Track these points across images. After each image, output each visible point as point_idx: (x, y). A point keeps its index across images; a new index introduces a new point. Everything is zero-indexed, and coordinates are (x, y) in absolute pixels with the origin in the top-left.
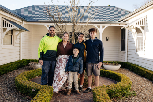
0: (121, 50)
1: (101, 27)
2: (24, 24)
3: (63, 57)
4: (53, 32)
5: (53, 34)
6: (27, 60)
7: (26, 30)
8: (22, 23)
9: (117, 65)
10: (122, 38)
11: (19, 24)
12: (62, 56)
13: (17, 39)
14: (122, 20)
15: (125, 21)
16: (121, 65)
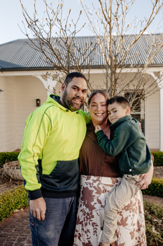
5: (78, 101)
6: (2, 154)
12: (91, 181)
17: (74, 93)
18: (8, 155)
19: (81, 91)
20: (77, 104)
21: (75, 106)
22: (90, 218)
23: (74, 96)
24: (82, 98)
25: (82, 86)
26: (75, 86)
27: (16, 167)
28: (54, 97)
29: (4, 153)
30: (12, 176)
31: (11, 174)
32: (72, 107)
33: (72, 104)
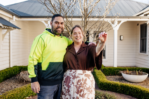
0: (140, 52)
1: (116, 23)
2: (14, 20)
3: (73, 74)
4: (60, 25)
5: (60, 29)
6: (19, 67)
7: (15, 27)
8: (12, 19)
9: (142, 74)
10: (141, 36)
11: (8, 20)
13: (4, 39)
14: (143, 13)
15: (146, 15)
16: (148, 74)
17: (56, 25)
18: (23, 68)
19: (60, 24)
20: (59, 31)
21: (58, 32)
22: (68, 92)
23: (57, 27)
24: (62, 27)
25: (60, 21)
26: (56, 22)
27: (28, 74)
28: (48, 30)
29: (21, 66)
30: (25, 79)
31: (25, 78)
32: (57, 33)
33: (56, 31)
